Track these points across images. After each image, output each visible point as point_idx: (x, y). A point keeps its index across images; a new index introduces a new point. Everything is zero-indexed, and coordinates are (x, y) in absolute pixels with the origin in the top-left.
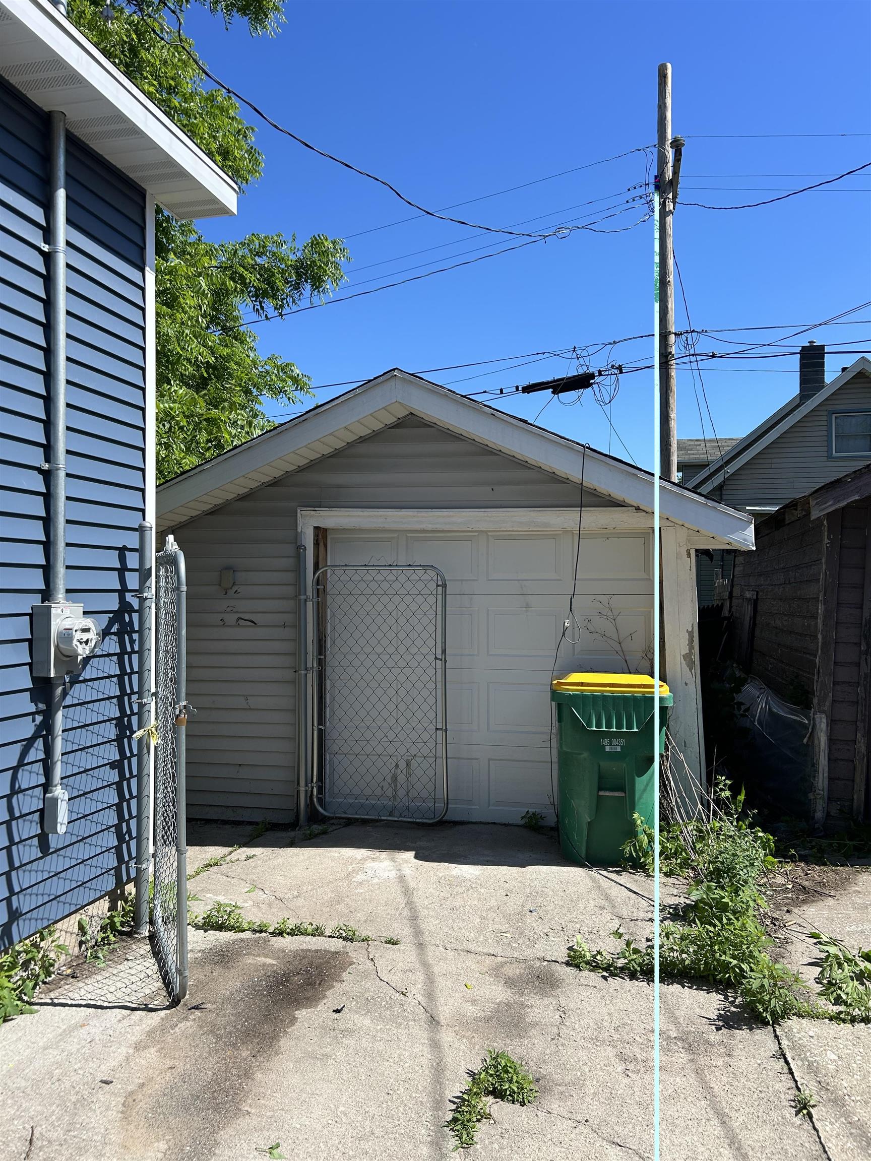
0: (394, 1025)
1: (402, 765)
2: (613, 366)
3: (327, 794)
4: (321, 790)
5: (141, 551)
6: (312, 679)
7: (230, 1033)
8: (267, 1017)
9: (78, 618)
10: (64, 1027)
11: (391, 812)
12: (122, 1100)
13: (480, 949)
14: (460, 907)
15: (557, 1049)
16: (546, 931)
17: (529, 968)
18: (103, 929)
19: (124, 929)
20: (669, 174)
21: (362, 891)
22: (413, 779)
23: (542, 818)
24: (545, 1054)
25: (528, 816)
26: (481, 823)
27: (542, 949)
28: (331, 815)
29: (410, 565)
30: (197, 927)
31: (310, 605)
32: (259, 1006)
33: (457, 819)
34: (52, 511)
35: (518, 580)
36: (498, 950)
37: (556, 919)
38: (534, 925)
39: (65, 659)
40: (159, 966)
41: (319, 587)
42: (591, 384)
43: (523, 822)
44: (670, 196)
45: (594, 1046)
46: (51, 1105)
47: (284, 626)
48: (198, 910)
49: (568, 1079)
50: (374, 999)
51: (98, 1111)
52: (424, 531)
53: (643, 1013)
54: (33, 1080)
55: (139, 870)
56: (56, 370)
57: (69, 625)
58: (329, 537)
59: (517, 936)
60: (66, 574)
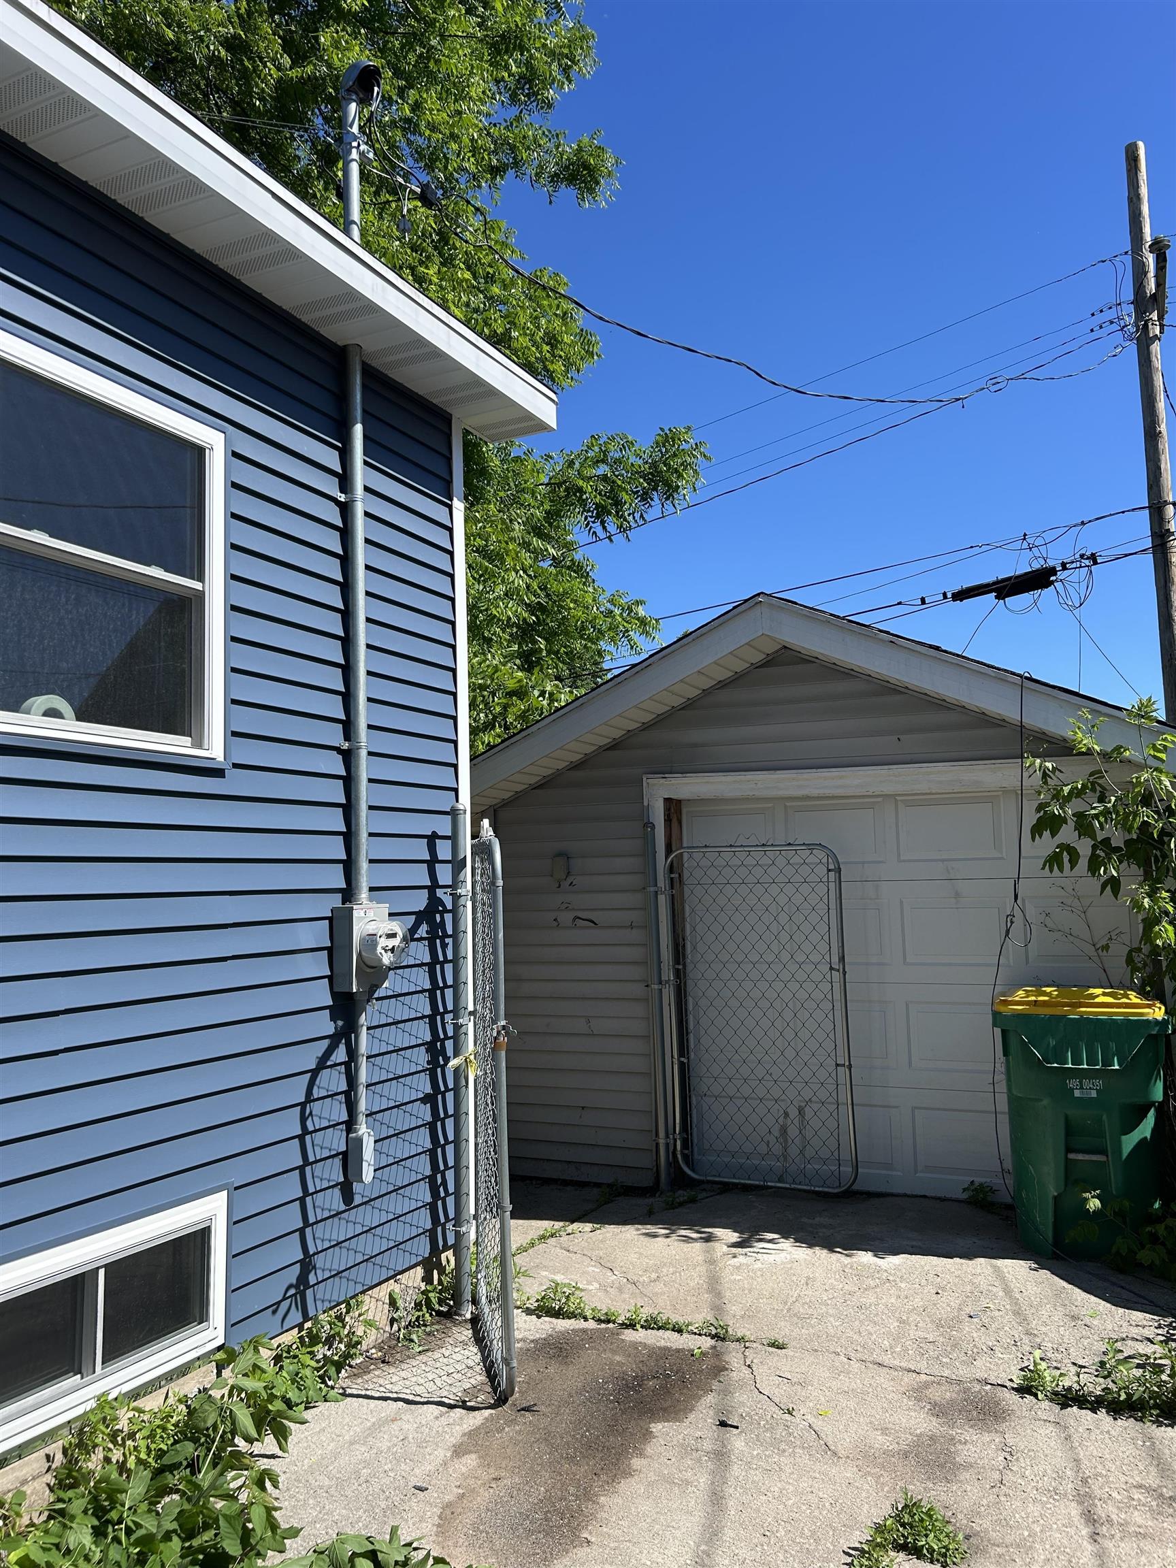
0: (776, 1451)
1: (793, 1112)
2: (1082, 556)
3: (696, 1149)
4: (685, 1144)
5: (454, 838)
6: (669, 995)
7: (567, 1443)
8: (612, 1427)
9: (383, 921)
10: (374, 1420)
11: (782, 1176)
12: (438, 1511)
13: (897, 1363)
14: (871, 1305)
15: (997, 1500)
16: (991, 1344)
17: (965, 1392)
18: (418, 1306)
19: (441, 1309)
20: (1151, 286)
21: (739, 1277)
22: (809, 1133)
23: (993, 1191)
24: (981, 1505)
25: (972, 1188)
26: (905, 1195)
27: (982, 1367)
28: (702, 1178)
29: (789, 844)
30: (529, 1312)
31: (662, 899)
32: (604, 1414)
33: (872, 1189)
34: (353, 796)
35: (943, 861)
36: (922, 1366)
37: (1007, 1328)
38: (975, 1335)
39: (368, 970)
40: (482, 1355)
41: (673, 876)
42: (1052, 583)
43: (965, 1196)
44: (1155, 316)
45: (1051, 1500)
46: (358, 1509)
47: (631, 927)
48: (529, 1290)
49: (1008, 1539)
50: (751, 1417)
51: (410, 1523)
52: (808, 798)
53: (1126, 1461)
54: (337, 1478)
55: (457, 1234)
56: (355, 634)
57: (373, 930)
58: (684, 811)
59: (949, 1349)
60: (369, 870)
